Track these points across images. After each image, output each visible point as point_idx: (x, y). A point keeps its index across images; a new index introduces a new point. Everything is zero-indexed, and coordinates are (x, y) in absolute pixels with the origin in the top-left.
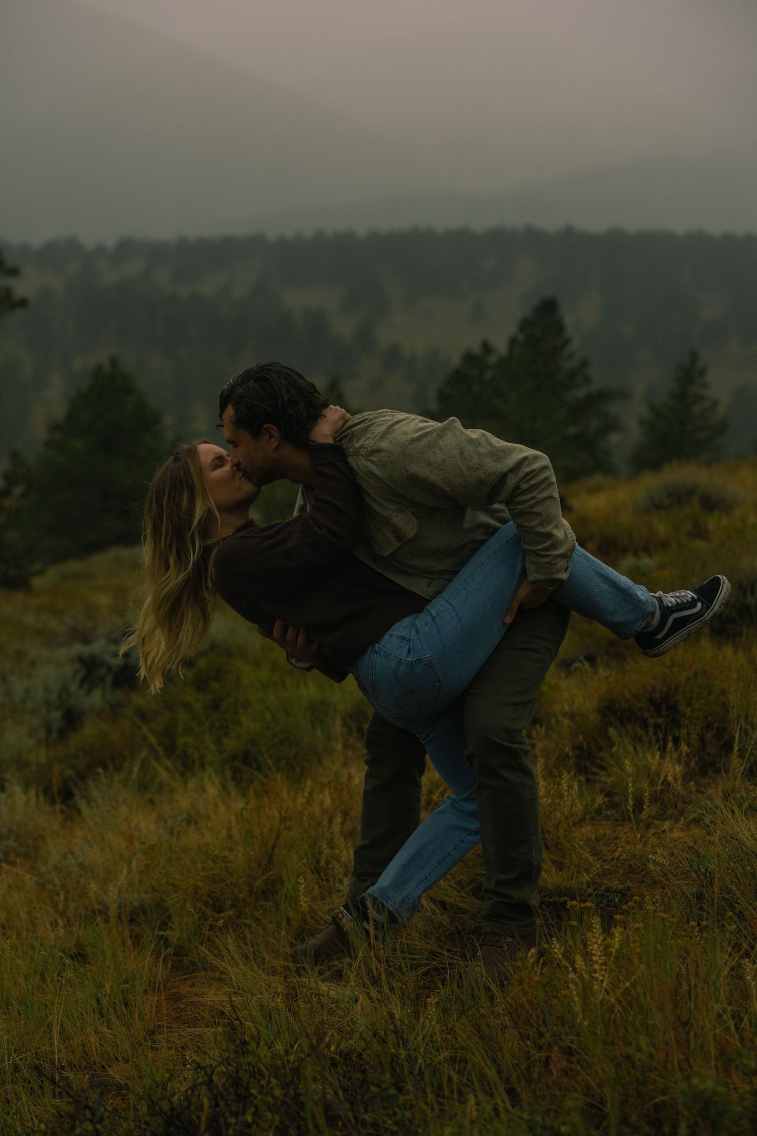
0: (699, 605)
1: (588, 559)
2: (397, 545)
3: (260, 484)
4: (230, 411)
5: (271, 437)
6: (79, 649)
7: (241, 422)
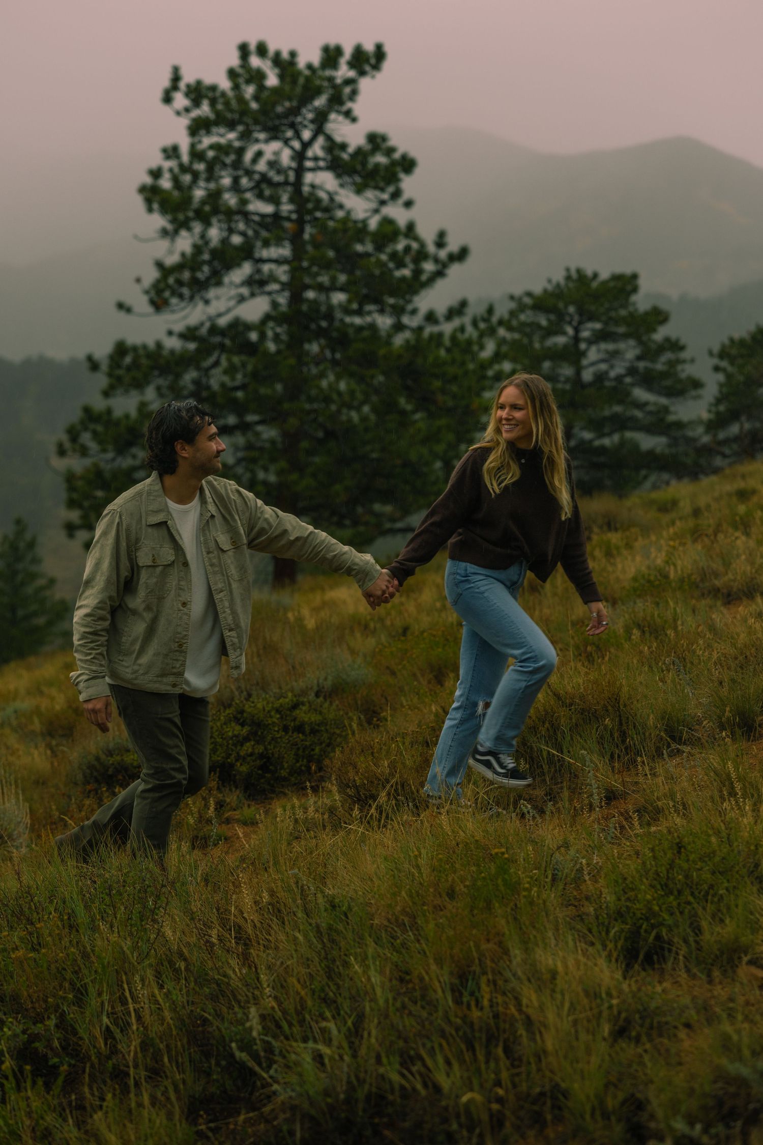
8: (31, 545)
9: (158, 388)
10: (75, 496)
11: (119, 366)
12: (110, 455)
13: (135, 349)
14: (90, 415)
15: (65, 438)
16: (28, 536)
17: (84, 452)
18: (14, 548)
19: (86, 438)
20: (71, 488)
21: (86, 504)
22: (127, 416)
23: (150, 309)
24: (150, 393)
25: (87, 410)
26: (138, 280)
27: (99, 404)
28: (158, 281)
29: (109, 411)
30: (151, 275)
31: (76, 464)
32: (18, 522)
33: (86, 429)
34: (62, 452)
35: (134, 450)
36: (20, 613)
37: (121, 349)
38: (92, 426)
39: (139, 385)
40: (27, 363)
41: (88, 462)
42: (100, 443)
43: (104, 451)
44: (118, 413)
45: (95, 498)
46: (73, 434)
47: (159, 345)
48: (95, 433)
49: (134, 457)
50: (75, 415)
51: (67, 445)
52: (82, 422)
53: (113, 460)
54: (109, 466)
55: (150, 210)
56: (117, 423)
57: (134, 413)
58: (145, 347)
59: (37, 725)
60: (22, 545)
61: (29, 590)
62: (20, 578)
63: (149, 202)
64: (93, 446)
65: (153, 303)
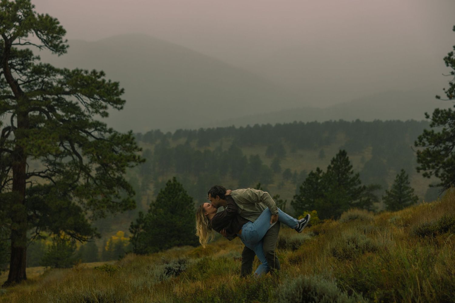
0: (305, 220)
1: (285, 214)
2: (241, 211)
3: (217, 208)
4: (210, 194)
5: (218, 198)
6: (165, 265)
7: (212, 196)
8: (407, 178)
9: (450, 124)
10: (420, 159)
11: (436, 117)
12: (432, 146)
13: (442, 111)
14: (426, 133)
15: (417, 140)
16: (405, 175)
17: (424, 145)
18: (401, 178)
19: (425, 140)
20: (419, 156)
21: (424, 161)
22: (439, 133)
23: (448, 98)
24: (447, 126)
25: (425, 131)
26: (444, 89)
27: (429, 129)
28: (450, 89)
29: (433, 131)
30: (448, 87)
31: (422, 149)
32: (402, 170)
33: (425, 137)
34: (416, 145)
35: (441, 145)
36: (402, 200)
37: (437, 111)
38: (427, 137)
39: (443, 123)
40: (408, 122)
41: (425, 148)
42: (429, 142)
43: (431, 144)
44: (436, 132)
45: (427, 160)
46: (420, 139)
47: (450, 110)
48: (428, 139)
49: (441, 147)
50: (421, 133)
51: (418, 142)
52: (423, 135)
53: (434, 148)
54: (432, 150)
55: (448, 66)
56: (436, 135)
57: (441, 133)
58: (445, 110)
59: (402, 223)
60: (404, 178)
61: (405, 192)
62: (402, 188)
63: (447, 63)
64: (427, 143)
65: (448, 96)
